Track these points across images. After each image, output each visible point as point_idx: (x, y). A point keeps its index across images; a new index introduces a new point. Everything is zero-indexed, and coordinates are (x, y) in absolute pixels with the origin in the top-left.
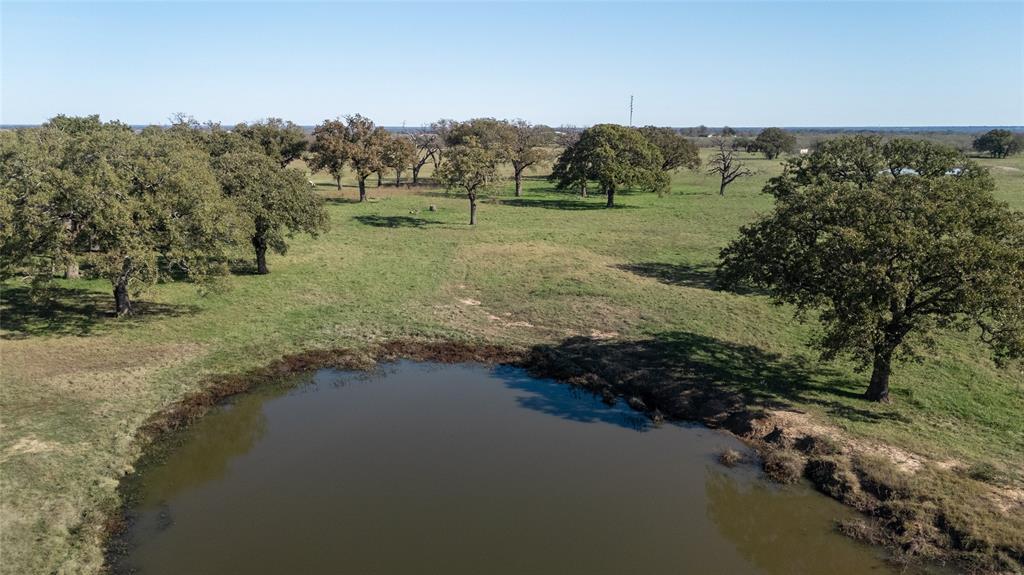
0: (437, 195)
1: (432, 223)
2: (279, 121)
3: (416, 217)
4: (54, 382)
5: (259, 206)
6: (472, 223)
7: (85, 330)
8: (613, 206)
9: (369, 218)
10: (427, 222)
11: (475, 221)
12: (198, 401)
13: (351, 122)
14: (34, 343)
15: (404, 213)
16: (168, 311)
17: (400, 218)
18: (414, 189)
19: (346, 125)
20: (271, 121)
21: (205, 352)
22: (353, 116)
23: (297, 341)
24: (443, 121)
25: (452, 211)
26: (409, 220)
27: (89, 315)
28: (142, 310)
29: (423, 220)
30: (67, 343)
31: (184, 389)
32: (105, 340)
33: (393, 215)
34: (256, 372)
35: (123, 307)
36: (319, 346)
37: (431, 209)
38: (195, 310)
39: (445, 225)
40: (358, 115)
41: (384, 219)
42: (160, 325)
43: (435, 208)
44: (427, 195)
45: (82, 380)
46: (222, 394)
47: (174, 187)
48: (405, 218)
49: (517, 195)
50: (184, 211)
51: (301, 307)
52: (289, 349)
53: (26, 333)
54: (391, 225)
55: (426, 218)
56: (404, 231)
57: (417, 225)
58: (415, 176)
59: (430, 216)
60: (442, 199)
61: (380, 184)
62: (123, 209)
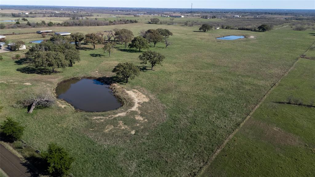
4: (48, 80)
5: (70, 58)
6: (110, 56)
7: (50, 74)
9: (93, 55)
12: (62, 82)
14: (45, 76)
16: (59, 72)
17: (98, 55)
21: (63, 77)
23: (73, 76)
27: (50, 73)
28: (56, 72)
30: (48, 76)
31: (61, 81)
32: (52, 75)
34: (68, 79)
35: (54, 72)
36: (76, 77)
37: (105, 52)
38: (62, 72)
42: (58, 74)
45: (51, 80)
46: (65, 81)
47: (59, 59)
50: (60, 61)
51: (75, 72)
52: (72, 77)
53: (43, 75)
54: (96, 56)
56: (98, 58)
57: (100, 56)
62: (54, 61)
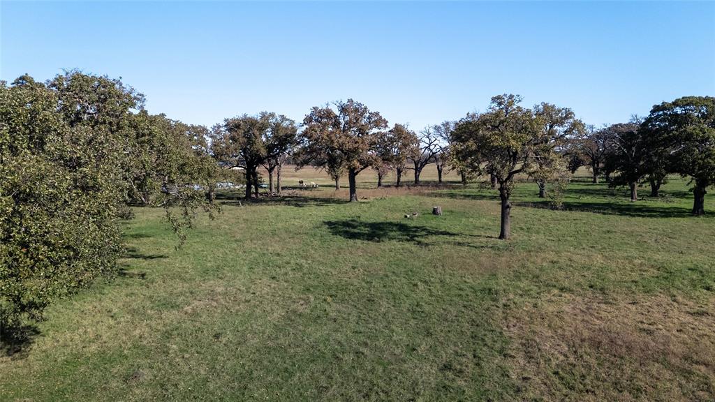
0: (440, 195)
1: (437, 233)
2: (272, 115)
3: (412, 224)
6: (502, 236)
8: (703, 213)
10: (430, 233)
11: (507, 233)
13: (344, 110)
15: (396, 217)
17: (391, 224)
18: (413, 189)
19: (337, 112)
20: (263, 115)
22: (345, 102)
24: (447, 123)
25: (464, 214)
26: (402, 228)
29: (423, 229)
33: (381, 220)
37: (435, 212)
39: (458, 239)
40: (351, 101)
41: (366, 225)
43: (440, 210)
44: (429, 195)
48: (396, 225)
49: (541, 195)
54: (370, 237)
55: (428, 226)
57: (412, 239)
58: (417, 177)
59: (432, 223)
60: (447, 199)
61: (379, 184)
